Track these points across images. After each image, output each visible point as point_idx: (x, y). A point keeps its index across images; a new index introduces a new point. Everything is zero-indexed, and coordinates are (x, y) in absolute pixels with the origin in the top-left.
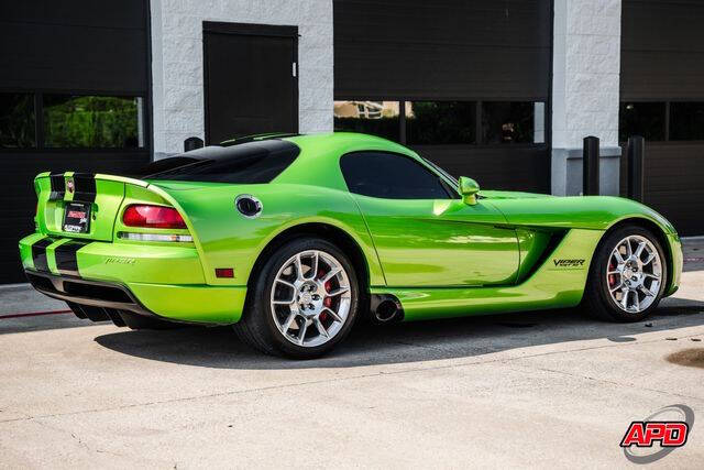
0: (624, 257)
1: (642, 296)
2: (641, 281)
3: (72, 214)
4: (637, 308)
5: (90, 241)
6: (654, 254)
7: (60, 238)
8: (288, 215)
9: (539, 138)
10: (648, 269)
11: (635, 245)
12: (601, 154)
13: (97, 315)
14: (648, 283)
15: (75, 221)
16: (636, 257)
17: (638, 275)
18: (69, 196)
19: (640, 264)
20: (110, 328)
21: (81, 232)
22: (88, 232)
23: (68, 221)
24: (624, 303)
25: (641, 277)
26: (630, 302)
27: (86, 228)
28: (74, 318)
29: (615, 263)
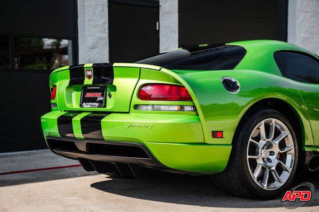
3: (89, 95)
5: (109, 113)
15: (93, 100)
18: (88, 82)
21: (98, 107)
22: (105, 107)
27: (103, 103)
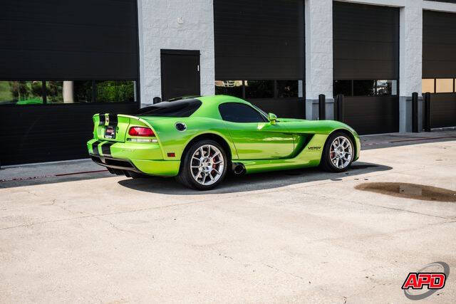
0: (337, 145)
1: (344, 161)
2: (344, 155)
3: (108, 131)
4: (342, 166)
5: (115, 142)
6: (349, 144)
7: (103, 141)
8: (197, 130)
9: (300, 95)
10: (347, 150)
11: (341, 140)
12: (326, 101)
13: (119, 173)
14: (347, 156)
15: (110, 134)
16: (341, 145)
17: (342, 153)
19: (343, 148)
20: (124, 178)
21: (112, 138)
23: (107, 134)
24: (337, 164)
25: (344, 153)
26: (340, 164)
27: (114, 137)
28: (109, 173)
29: (333, 148)
